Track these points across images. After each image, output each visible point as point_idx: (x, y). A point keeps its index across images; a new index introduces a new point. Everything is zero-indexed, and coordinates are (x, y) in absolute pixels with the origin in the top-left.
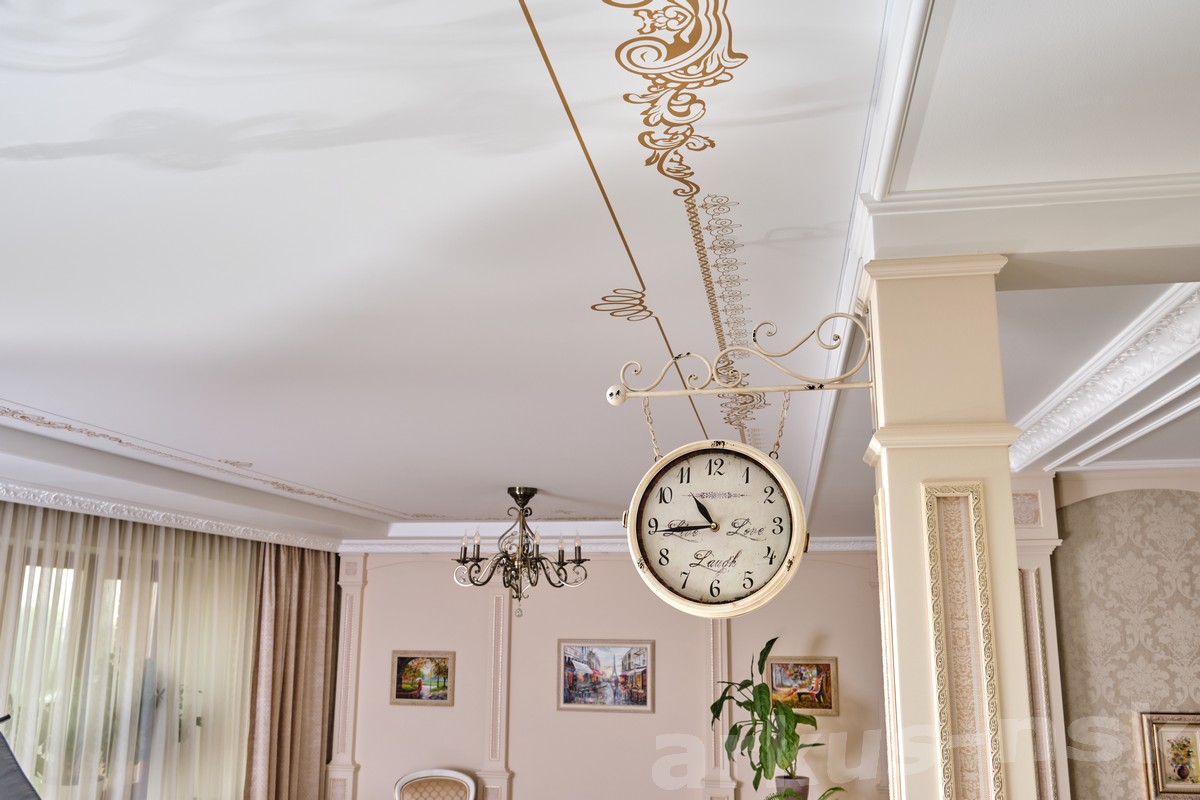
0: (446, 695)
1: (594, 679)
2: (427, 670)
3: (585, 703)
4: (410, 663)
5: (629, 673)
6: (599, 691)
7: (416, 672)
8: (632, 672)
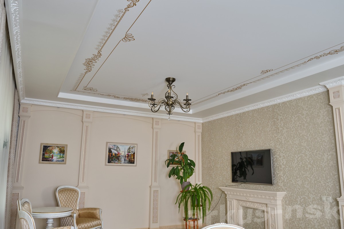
0: (63, 160)
1: (118, 155)
2: (56, 151)
3: (115, 163)
4: (49, 148)
5: (129, 154)
6: (119, 159)
7: (51, 152)
8: (130, 153)
